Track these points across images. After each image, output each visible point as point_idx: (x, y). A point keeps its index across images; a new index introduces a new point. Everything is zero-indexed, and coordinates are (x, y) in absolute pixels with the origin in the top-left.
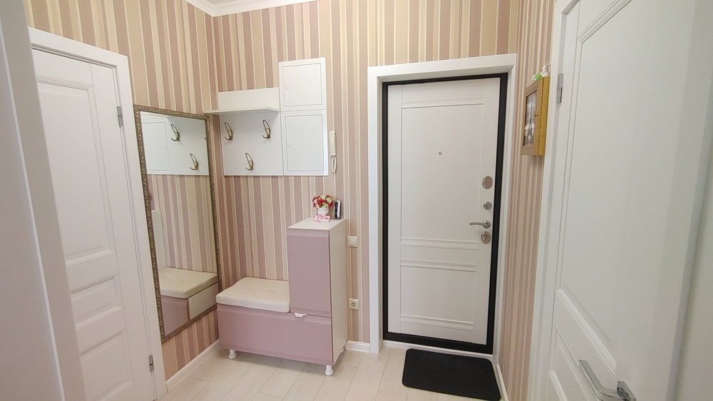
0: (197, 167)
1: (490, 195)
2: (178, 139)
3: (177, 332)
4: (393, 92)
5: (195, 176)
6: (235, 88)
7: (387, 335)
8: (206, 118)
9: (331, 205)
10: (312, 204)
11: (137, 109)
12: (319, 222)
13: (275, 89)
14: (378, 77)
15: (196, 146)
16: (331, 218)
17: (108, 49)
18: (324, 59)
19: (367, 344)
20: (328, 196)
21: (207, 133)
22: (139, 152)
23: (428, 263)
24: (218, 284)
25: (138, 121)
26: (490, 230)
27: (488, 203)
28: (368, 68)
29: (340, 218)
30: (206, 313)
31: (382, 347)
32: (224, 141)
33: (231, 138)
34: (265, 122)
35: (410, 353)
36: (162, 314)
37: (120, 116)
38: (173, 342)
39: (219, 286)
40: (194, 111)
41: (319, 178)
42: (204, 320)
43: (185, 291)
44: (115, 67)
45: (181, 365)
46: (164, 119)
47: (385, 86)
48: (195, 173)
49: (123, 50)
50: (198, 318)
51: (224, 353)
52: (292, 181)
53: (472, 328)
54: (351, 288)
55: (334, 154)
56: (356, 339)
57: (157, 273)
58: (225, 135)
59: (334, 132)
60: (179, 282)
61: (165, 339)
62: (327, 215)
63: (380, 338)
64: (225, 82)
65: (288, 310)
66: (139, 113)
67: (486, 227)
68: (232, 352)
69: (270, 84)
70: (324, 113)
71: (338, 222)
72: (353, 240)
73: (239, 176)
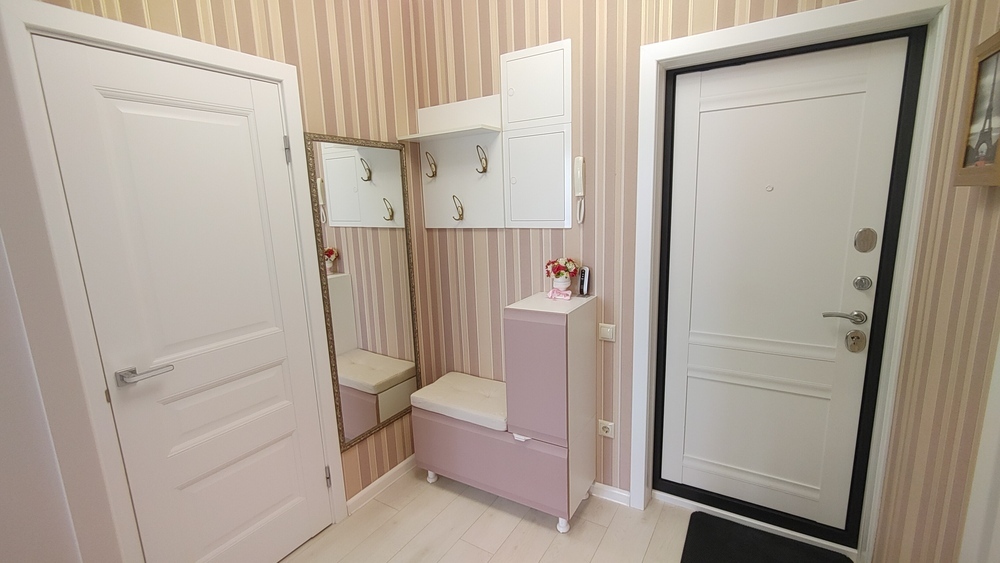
0: (392, 217)
1: (869, 264)
2: (369, 179)
3: (361, 439)
4: (685, 87)
5: (391, 229)
6: (440, 100)
7: (658, 482)
8: (401, 146)
9: (573, 274)
10: (545, 272)
11: (311, 139)
12: (555, 300)
13: (494, 98)
14: (658, 62)
15: (389, 187)
16: (573, 294)
17: (272, 58)
18: (569, 40)
19: (625, 494)
20: (569, 260)
21: (403, 169)
22: (312, 197)
23: (741, 377)
24: (417, 378)
25: (310, 155)
26: (866, 328)
27: (864, 278)
28: (641, 47)
29: (588, 294)
30: (400, 416)
31: (649, 501)
32: (425, 179)
33: (435, 175)
34: (479, 148)
35: (697, 519)
36: (341, 414)
37: (288, 149)
38: (356, 451)
39: (417, 381)
40: (384, 138)
41: (557, 232)
42: (397, 425)
43: (374, 384)
44: (280, 82)
45: (366, 482)
46: (353, 153)
47: (671, 76)
48: (390, 224)
49: (291, 58)
50: (389, 422)
51: (421, 474)
52: (517, 236)
53: (816, 496)
54: (603, 403)
55: (581, 194)
56: (607, 481)
57: (335, 360)
58: (427, 170)
59: (581, 158)
60: (368, 370)
61: (345, 446)
62: (568, 289)
63: (647, 484)
64: (426, 91)
65: (504, 428)
66: (311, 144)
67: (856, 323)
68: (431, 474)
69: (488, 91)
70: (568, 129)
71: (584, 300)
72: (607, 330)
73: (445, 229)
